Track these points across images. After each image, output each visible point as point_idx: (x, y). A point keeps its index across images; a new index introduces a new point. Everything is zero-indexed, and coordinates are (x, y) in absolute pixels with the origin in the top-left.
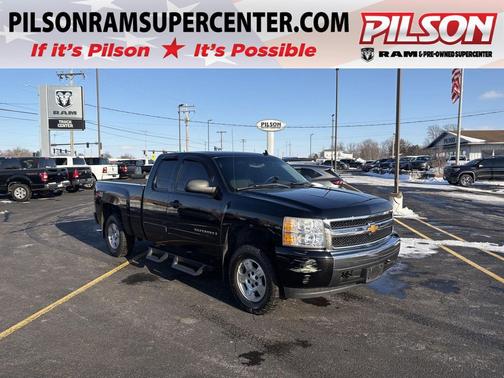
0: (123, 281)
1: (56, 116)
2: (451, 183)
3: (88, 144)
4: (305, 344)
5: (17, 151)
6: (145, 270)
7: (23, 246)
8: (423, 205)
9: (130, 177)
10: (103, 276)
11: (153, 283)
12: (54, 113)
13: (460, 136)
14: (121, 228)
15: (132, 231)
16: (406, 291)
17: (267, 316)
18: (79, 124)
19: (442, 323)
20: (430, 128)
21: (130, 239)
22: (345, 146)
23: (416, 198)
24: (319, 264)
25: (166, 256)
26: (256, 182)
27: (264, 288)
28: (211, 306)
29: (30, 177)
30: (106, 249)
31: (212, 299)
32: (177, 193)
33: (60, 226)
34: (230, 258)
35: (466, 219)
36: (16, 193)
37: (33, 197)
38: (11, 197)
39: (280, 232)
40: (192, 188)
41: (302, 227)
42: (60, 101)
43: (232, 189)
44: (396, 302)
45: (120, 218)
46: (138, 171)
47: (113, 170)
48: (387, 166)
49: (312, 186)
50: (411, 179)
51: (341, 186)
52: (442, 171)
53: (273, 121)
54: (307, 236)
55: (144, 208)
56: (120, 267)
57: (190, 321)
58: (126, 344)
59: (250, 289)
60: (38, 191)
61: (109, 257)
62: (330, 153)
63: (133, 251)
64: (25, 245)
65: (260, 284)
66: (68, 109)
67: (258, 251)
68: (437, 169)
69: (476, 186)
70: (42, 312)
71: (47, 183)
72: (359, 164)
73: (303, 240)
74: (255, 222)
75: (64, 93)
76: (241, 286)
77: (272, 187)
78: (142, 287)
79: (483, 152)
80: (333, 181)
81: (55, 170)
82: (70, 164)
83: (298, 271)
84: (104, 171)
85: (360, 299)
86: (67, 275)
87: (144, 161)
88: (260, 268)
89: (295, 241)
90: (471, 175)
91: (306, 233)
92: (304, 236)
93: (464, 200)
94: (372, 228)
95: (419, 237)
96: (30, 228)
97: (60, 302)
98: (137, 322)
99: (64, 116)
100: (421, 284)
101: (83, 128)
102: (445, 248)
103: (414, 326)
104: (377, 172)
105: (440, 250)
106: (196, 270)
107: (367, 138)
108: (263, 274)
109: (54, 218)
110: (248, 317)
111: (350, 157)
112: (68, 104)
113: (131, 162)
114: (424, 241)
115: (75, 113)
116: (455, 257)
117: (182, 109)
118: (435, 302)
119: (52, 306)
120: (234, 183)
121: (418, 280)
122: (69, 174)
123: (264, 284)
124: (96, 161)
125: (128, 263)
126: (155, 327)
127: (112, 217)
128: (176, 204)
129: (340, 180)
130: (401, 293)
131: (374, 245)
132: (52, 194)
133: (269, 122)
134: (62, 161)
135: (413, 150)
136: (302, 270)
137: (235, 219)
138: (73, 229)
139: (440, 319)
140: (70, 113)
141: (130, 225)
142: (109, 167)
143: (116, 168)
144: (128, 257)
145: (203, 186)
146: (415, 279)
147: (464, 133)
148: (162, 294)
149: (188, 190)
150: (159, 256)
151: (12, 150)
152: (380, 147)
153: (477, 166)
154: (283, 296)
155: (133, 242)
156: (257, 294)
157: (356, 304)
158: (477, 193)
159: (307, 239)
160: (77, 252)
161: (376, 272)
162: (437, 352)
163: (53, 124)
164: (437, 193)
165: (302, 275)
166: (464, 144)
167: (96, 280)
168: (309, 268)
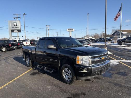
0: (30, 74)
1: (13, 29)
2: (119, 44)
3: (23, 36)
4: (84, 94)
5: (4, 38)
6: (37, 71)
7: (3, 65)
8: (113, 50)
9: (34, 44)
10: (24, 73)
11: (39, 75)
12: (13, 28)
13: (121, 32)
14: (30, 59)
15: (33, 60)
16: (112, 76)
17: (72, 85)
18: (19, 31)
19: (125, 86)
20: (112, 30)
21: (32, 62)
22: (90, 35)
23: (110, 48)
24: (88, 70)
25: (42, 67)
26: (67, 45)
27: (71, 77)
28: (56, 82)
29: (6, 45)
30: (26, 65)
31: (56, 80)
32: (45, 49)
33: (14, 58)
34: (61, 68)
35: (125, 54)
36: (3, 50)
37: (7, 51)
38: (2, 51)
39: (76, 60)
40: (49, 47)
41: (82, 58)
42: (14, 25)
43: (61, 48)
44: (110, 79)
45: (29, 56)
46: (36, 43)
47: (29, 43)
48: (101, 40)
49: (84, 46)
50: (108, 43)
51: (90, 46)
52: (116, 41)
53: (71, 29)
54: (84, 61)
55: (36, 53)
56: (30, 70)
57: (49, 87)
58: (30, 95)
59: (67, 77)
60: (9, 49)
61: (27, 67)
62: (86, 37)
63: (33, 65)
64: (4, 64)
65: (70, 75)
66: (16, 27)
67: (69, 66)
68: (115, 40)
69: (126, 45)
70: (6, 85)
71: (11, 47)
72: (94, 40)
73: (83, 63)
74: (68, 57)
75: (15, 22)
76: (64, 76)
77: (72, 47)
78: (36, 76)
79: (127, 36)
80: (88, 44)
81: (13, 43)
82: (17, 41)
83: (82, 72)
84: (27, 43)
85: (99, 79)
86: (15, 73)
87: (37, 40)
88: (70, 71)
89: (80, 63)
90: (124, 42)
91: (83, 60)
92: (83, 61)
93: (123, 49)
94: (103, 58)
95: (113, 59)
96: (6, 59)
97: (11, 81)
98: (33, 88)
99: (15, 29)
100: (116, 73)
101: (21, 32)
102: (121, 62)
103: (116, 87)
104: (99, 42)
105: (119, 63)
106: (51, 71)
107: (96, 33)
108: (71, 72)
109: (13, 56)
110: (67, 85)
111: (91, 38)
112: (16, 25)
113: (34, 40)
114: (114, 60)
115: (18, 28)
116: (124, 65)
117: (47, 26)
118: (121, 79)
119: (9, 83)
120: (61, 46)
121: (115, 72)
122: (17, 44)
123: (71, 75)
124: (24, 41)
125: (32, 69)
126: (39, 89)
127: (27, 56)
128: (45, 52)
129: (90, 44)
130: (111, 76)
131: (103, 63)
132: (13, 49)
133: (70, 29)
134: (15, 41)
135: (108, 36)
136: (83, 71)
137: (62, 56)
138: (17, 59)
139: (124, 85)
140: (17, 28)
141: (32, 58)
142: (28, 42)
143: (30, 42)
144: (32, 67)
145: (52, 47)
146: (114, 72)
147: (122, 31)
148: (41, 78)
149: (48, 48)
150: (41, 67)
151: (3, 38)
152: (99, 35)
153: (126, 39)
154: (77, 79)
155: (33, 63)
156: (69, 78)
157: (98, 80)
158: (126, 47)
159: (84, 62)
160: (18, 66)
161: (104, 71)
162: (125, 96)
163: (13, 31)
164: (115, 47)
165: (83, 73)
166: (122, 34)
167: (23, 74)
168: (85, 71)
